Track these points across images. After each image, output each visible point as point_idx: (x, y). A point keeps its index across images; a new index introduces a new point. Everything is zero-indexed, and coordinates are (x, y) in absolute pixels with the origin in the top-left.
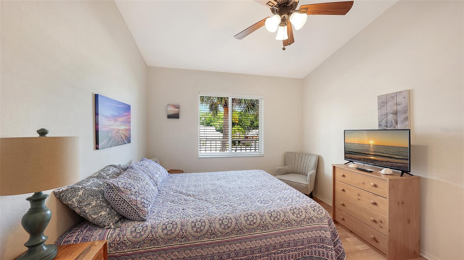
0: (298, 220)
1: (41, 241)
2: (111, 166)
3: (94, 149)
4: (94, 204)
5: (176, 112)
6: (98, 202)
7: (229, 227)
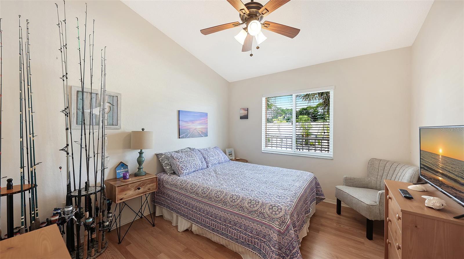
0: (251, 209)
1: (141, 168)
2: (188, 148)
3: (178, 138)
4: (166, 163)
5: (245, 114)
6: (168, 162)
7: (205, 193)
